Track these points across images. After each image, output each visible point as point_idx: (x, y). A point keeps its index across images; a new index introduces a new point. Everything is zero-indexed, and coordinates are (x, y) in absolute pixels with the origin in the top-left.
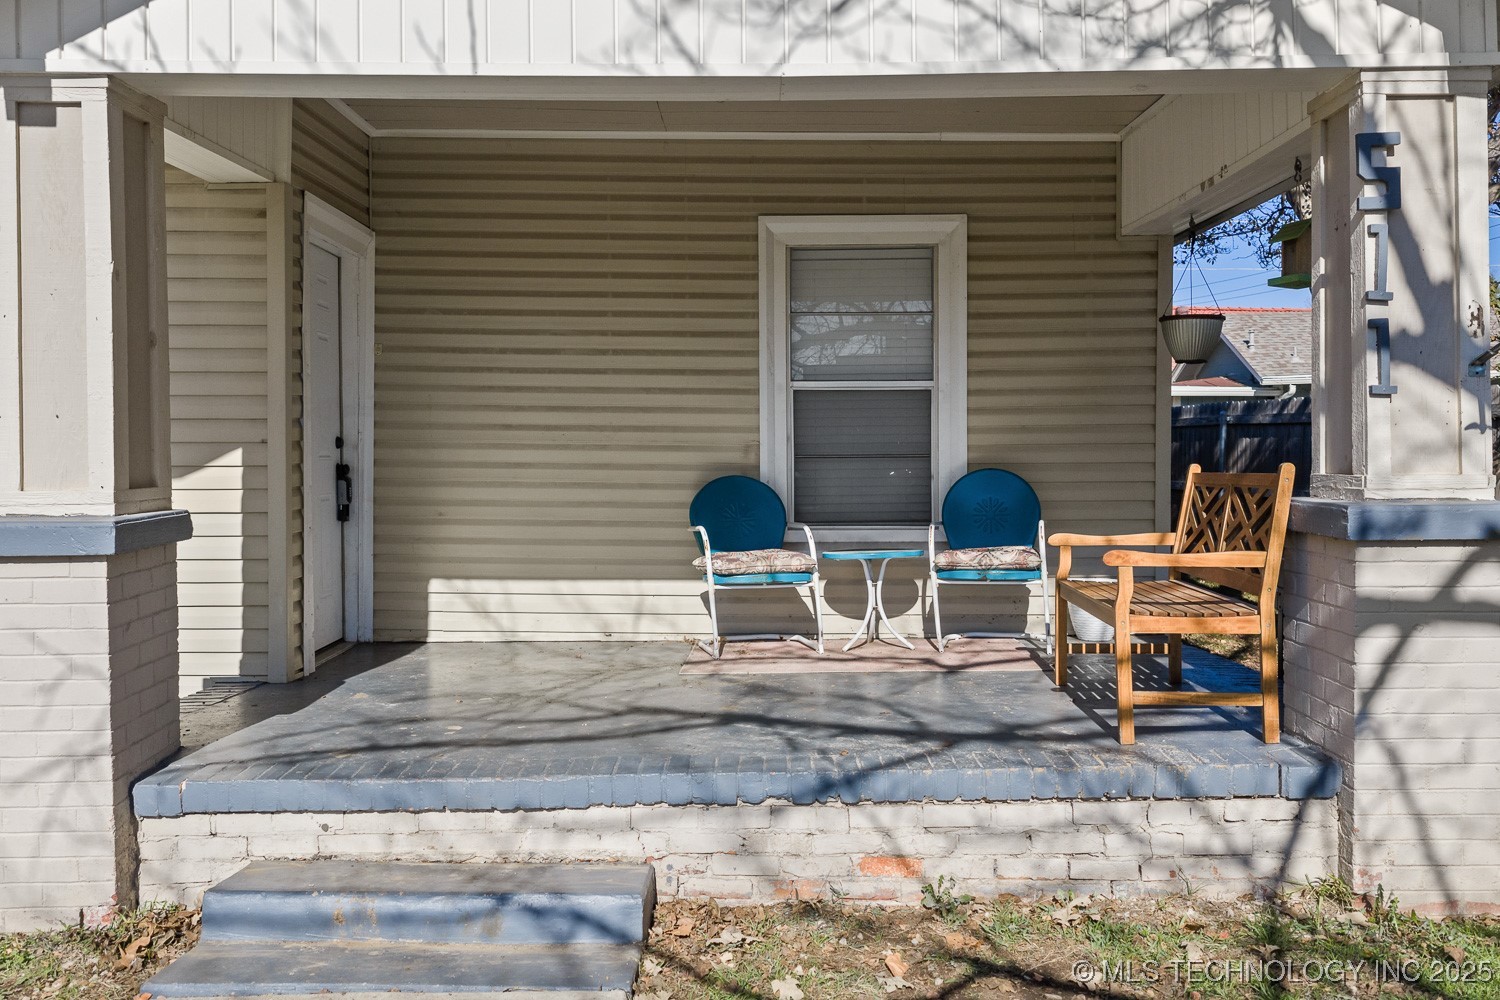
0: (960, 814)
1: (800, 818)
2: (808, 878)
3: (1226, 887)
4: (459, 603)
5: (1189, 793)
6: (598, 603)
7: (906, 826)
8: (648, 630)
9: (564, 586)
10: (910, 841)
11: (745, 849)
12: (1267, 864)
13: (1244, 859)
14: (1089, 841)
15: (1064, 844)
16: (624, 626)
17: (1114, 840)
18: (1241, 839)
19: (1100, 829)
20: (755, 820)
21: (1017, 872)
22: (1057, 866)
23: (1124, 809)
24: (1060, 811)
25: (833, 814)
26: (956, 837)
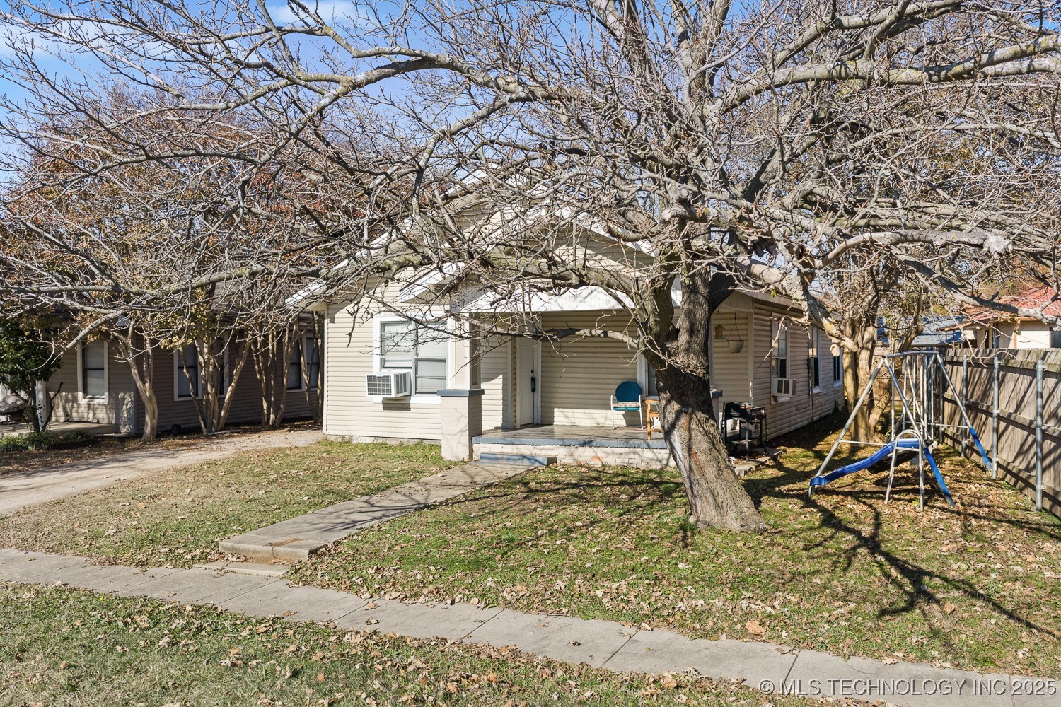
0: (609, 449)
1: (581, 449)
2: (582, 460)
3: (657, 466)
4: (561, 415)
5: (649, 447)
6: (595, 416)
7: (599, 452)
8: (609, 424)
9: (587, 411)
10: (600, 454)
11: (571, 455)
12: (664, 462)
13: (660, 461)
14: (632, 456)
15: (627, 456)
16: (602, 422)
17: (637, 456)
18: (660, 457)
19: (635, 453)
20: (573, 449)
21: (619, 461)
22: (626, 461)
23: (638, 450)
24: (627, 450)
25: (587, 449)
26: (608, 454)
